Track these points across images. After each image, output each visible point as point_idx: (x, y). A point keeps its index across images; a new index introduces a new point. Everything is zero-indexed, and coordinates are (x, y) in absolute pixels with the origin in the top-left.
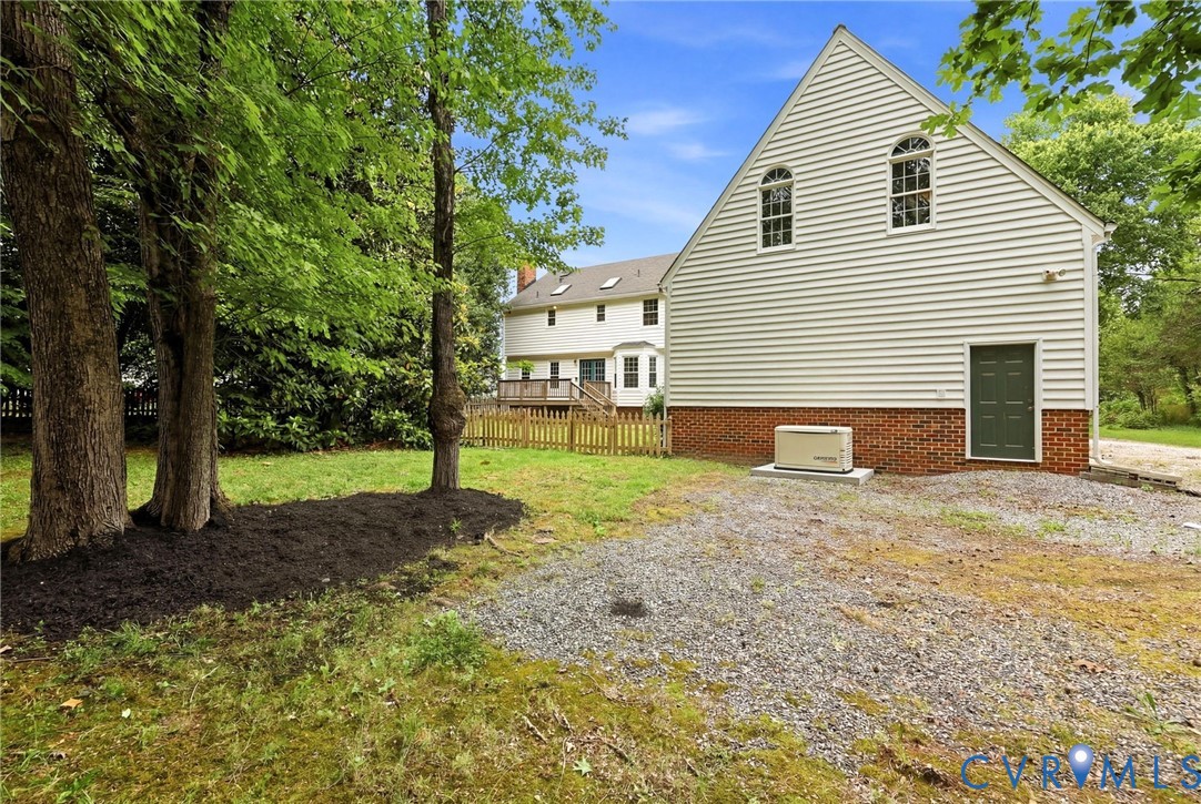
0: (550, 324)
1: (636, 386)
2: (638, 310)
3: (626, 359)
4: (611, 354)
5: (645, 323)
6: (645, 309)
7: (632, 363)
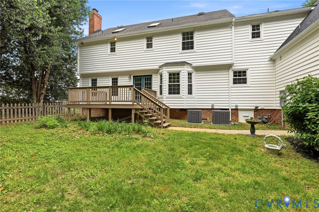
0: (111, 51)
1: (178, 93)
2: (179, 39)
3: (170, 75)
4: (156, 71)
5: (184, 49)
6: (184, 39)
7: (174, 77)
